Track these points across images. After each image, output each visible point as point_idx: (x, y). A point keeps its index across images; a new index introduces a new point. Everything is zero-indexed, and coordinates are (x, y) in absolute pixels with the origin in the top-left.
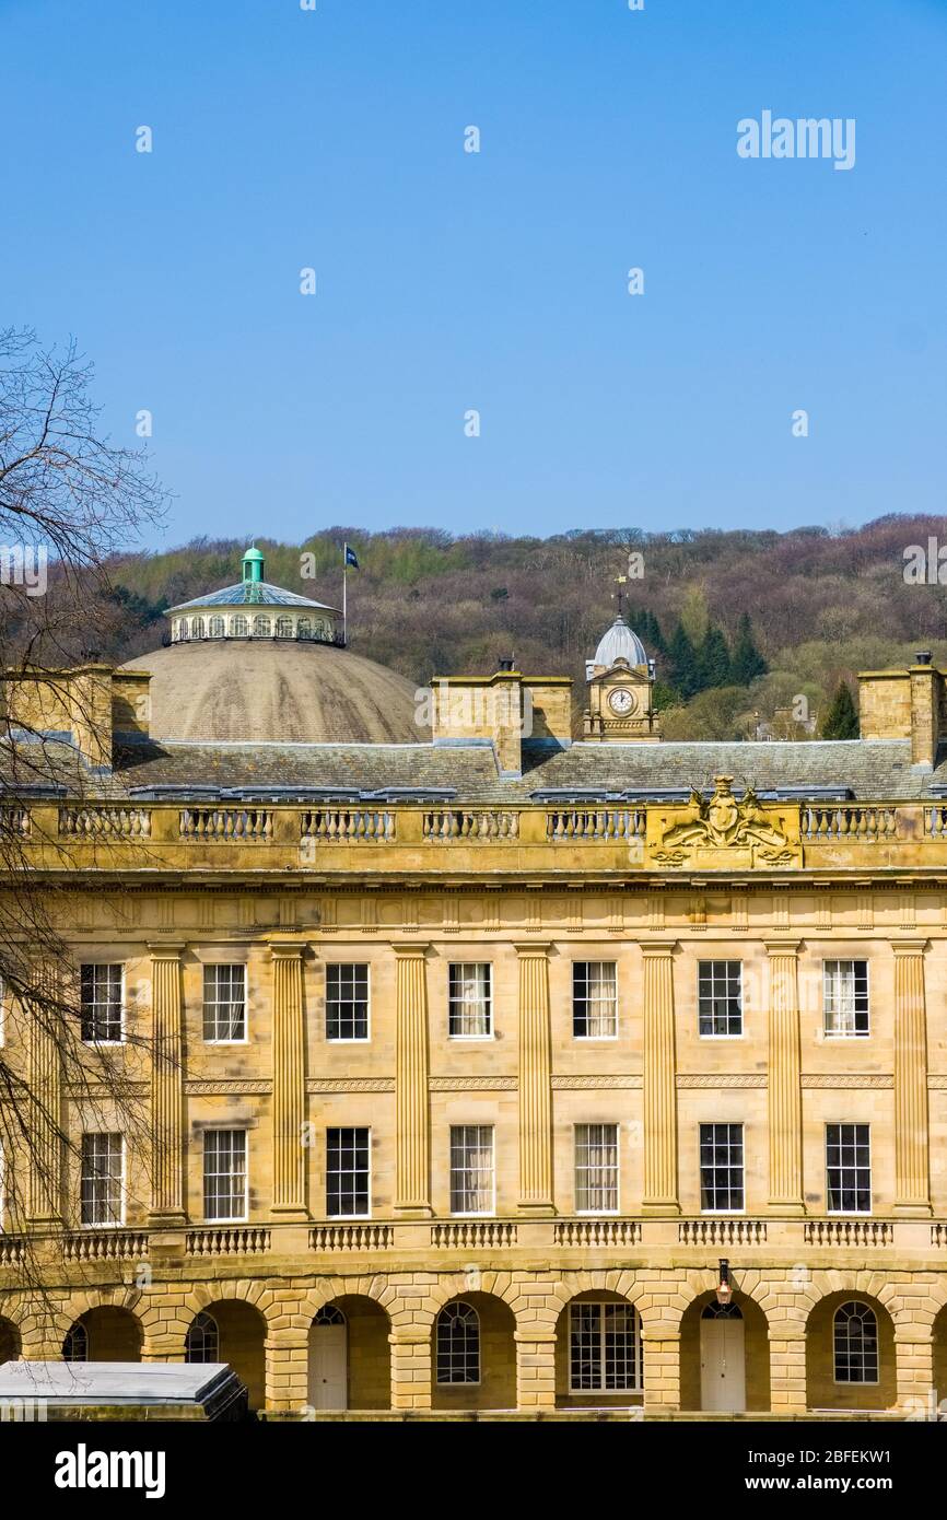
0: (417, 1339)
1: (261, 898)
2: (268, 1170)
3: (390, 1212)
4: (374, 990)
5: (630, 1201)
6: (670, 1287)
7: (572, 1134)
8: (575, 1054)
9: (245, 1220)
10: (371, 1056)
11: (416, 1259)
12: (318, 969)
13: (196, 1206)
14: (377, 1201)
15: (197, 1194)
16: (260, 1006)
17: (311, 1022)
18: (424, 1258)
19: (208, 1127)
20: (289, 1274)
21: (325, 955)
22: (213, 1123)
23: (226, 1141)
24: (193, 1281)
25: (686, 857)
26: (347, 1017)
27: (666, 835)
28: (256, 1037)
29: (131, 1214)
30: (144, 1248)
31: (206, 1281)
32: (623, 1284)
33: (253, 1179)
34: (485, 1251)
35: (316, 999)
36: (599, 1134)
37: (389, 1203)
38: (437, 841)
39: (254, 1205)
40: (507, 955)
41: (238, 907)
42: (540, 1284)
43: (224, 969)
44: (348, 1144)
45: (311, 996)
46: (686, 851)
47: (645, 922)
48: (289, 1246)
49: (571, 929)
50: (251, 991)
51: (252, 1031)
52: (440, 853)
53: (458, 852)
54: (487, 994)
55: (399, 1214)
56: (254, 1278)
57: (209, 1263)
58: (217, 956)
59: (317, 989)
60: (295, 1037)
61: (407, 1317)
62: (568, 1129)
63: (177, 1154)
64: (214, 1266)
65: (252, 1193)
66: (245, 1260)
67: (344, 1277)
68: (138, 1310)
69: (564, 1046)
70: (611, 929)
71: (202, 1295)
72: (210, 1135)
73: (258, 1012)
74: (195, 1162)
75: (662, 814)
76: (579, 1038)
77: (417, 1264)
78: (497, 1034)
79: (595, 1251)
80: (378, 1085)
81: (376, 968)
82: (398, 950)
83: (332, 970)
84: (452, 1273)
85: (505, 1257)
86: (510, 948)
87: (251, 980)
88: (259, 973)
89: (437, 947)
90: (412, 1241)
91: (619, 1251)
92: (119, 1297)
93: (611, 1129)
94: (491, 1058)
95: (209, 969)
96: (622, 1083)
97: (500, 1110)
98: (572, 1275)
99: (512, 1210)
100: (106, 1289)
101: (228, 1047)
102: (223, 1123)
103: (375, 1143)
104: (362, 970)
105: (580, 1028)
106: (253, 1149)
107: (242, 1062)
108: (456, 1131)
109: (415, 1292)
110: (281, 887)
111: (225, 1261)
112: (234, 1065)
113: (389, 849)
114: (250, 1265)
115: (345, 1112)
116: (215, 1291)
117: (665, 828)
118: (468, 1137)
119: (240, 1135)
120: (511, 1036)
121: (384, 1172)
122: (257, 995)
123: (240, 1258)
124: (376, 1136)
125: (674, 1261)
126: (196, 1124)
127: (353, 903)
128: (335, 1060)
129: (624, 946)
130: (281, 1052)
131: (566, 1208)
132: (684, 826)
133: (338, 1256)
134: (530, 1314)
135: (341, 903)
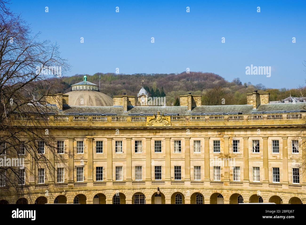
0: (110, 200)
1: (86, 130)
2: (87, 174)
3: (106, 180)
4: (104, 145)
5: (144, 178)
6: (150, 192)
7: (135, 168)
8: (136, 155)
9: (83, 181)
10: (103, 156)
11: (110, 187)
12: (95, 142)
13: (75, 179)
14: (104, 178)
15: (76, 177)
16: (86, 148)
17: (94, 150)
18: (111, 187)
19: (77, 167)
20: (90, 190)
21: (96, 140)
22: (78, 166)
23: (80, 169)
24: (75, 191)
25: (153, 124)
26: (99, 149)
27: (150, 121)
28: (85, 153)
29: (65, 180)
30: (67, 186)
31: (77, 191)
32: (143, 191)
33: (84, 175)
34: (121, 186)
35: (95, 147)
36: (139, 168)
37: (106, 179)
38: (114, 122)
39: (85, 179)
40: (125, 140)
41: (82, 132)
42: (130, 191)
43: (80, 142)
44: (100, 170)
45: (94, 146)
46: (153, 123)
47: (146, 134)
48: (90, 185)
49: (135, 136)
50: (84, 145)
51: (84, 152)
52: (114, 124)
53: (117, 124)
54: (122, 146)
55: (107, 180)
56: (84, 191)
57: (77, 188)
58: (79, 140)
59: (95, 145)
60: (91, 153)
61: (109, 197)
62: (134, 167)
63: (72, 171)
64: (78, 189)
65: (84, 177)
66: (83, 188)
67: (99, 190)
68: (66, 196)
69: (134, 154)
70: (141, 136)
71: (76, 193)
72: (78, 168)
73: (85, 149)
74: (75, 172)
75: (149, 118)
76: (136, 153)
77: (110, 188)
78: (123, 152)
79: (138, 186)
80: (104, 160)
81: (104, 142)
82: (107, 139)
83: (97, 142)
84: (116, 190)
85: (124, 187)
86: (125, 139)
87: (84, 144)
88: (86, 143)
89: (114, 138)
90: (109, 185)
91: (142, 186)
92: (63, 194)
93: (141, 167)
94: (122, 156)
95: (78, 142)
96: (143, 160)
97: (124, 164)
98: (135, 190)
99: (125, 180)
100: (61, 192)
101: (81, 154)
102: (80, 166)
103: (104, 169)
104: (102, 142)
105: (136, 151)
106: (84, 170)
107: (83, 156)
108: (117, 167)
109: (110, 193)
110: (89, 129)
111: (80, 188)
112: (82, 157)
113: (106, 123)
114: (84, 188)
115: (99, 164)
116: (78, 193)
117: (150, 120)
118: (118, 168)
119: (82, 168)
120: (125, 152)
121: (105, 174)
122: (85, 146)
123: (82, 187)
124: (104, 168)
125: (151, 188)
126: (75, 166)
127: (101, 131)
128: (98, 156)
129: (143, 138)
130: (89, 155)
131: (134, 179)
132: (152, 120)
133: (98, 187)
134: (128, 196)
135: (99, 131)
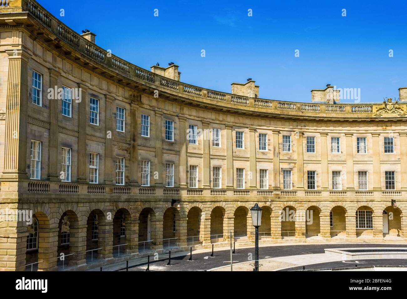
0: (327, 215)
1: (294, 122)
2: (296, 179)
3: (320, 189)
4: (316, 142)
5: (369, 187)
6: (380, 205)
7: (358, 173)
8: (360, 157)
9: (292, 189)
10: (316, 156)
11: (326, 198)
12: (305, 137)
13: (282, 186)
14: (318, 186)
15: (282, 183)
16: (294, 145)
17: (304, 149)
18: (328, 198)
19: (284, 169)
20: (301, 201)
21: (306, 135)
22: (285, 169)
23: (287, 172)
24: (282, 201)
25: (382, 115)
26: (310, 147)
27: (377, 111)
28: (293, 151)
29: (270, 187)
30: (272, 194)
31: (285, 202)
32: (370, 205)
33: (293, 181)
34: (340, 196)
35: (305, 144)
36: (362, 173)
37: (320, 187)
38: (328, 112)
39: (293, 186)
40: (343, 136)
41: (289, 123)
42: (352, 204)
43: (286, 137)
44: (311, 175)
45: (304, 143)
46: (382, 114)
47: (372, 128)
48: (301, 195)
49: (357, 130)
50: (292, 141)
51: (292, 150)
52: (329, 114)
53: (333, 114)
55: (323, 189)
56: (294, 201)
57: (285, 198)
58: (286, 134)
59: (305, 142)
60: (301, 151)
61: (325, 211)
62: (357, 172)
63: (278, 174)
64: (286, 198)
65: (293, 184)
66: (292, 197)
67: (312, 202)
68: (272, 207)
69: (356, 155)
70: (366, 130)
71: (284, 205)
72: (284, 171)
73: (294, 146)
74: (282, 176)
75: (376, 107)
76: (358, 153)
77: (327, 199)
78: (342, 152)
79: (364, 197)
80: (318, 162)
81: (317, 138)
82: (321, 134)
83: (308, 138)
84: (334, 202)
85: (345, 199)
86: (344, 134)
87: (292, 139)
88: (294, 137)
89: (329, 134)
90: (325, 195)
91: (368, 197)
92: (268, 204)
93: (366, 172)
94: (340, 157)
95: (283, 136)
96: (368, 162)
97: (343, 168)
98: (359, 202)
99: (345, 189)
100: (265, 202)
101: (288, 153)
102: (287, 169)
103: (317, 174)
104: (313, 138)
105: (358, 151)
106: (293, 174)
107: (291, 156)
108: (333, 172)
109: (326, 205)
110: (298, 119)
111: (288, 198)
112: (289, 157)
113: (319, 113)
114: (293, 198)
115: (311, 168)
116: (287, 204)
117: (377, 109)
118: (336, 173)
119: (290, 171)
120: (344, 153)
121: (319, 181)
122: (293, 142)
123: (291, 196)
124: (317, 173)
125: (382, 200)
126: (282, 169)
127: (312, 124)
128: (309, 156)
129: (368, 134)
130: (298, 154)
131: (356, 188)
132: (381, 109)
133: (311, 197)
134: (350, 211)
135: (310, 124)
